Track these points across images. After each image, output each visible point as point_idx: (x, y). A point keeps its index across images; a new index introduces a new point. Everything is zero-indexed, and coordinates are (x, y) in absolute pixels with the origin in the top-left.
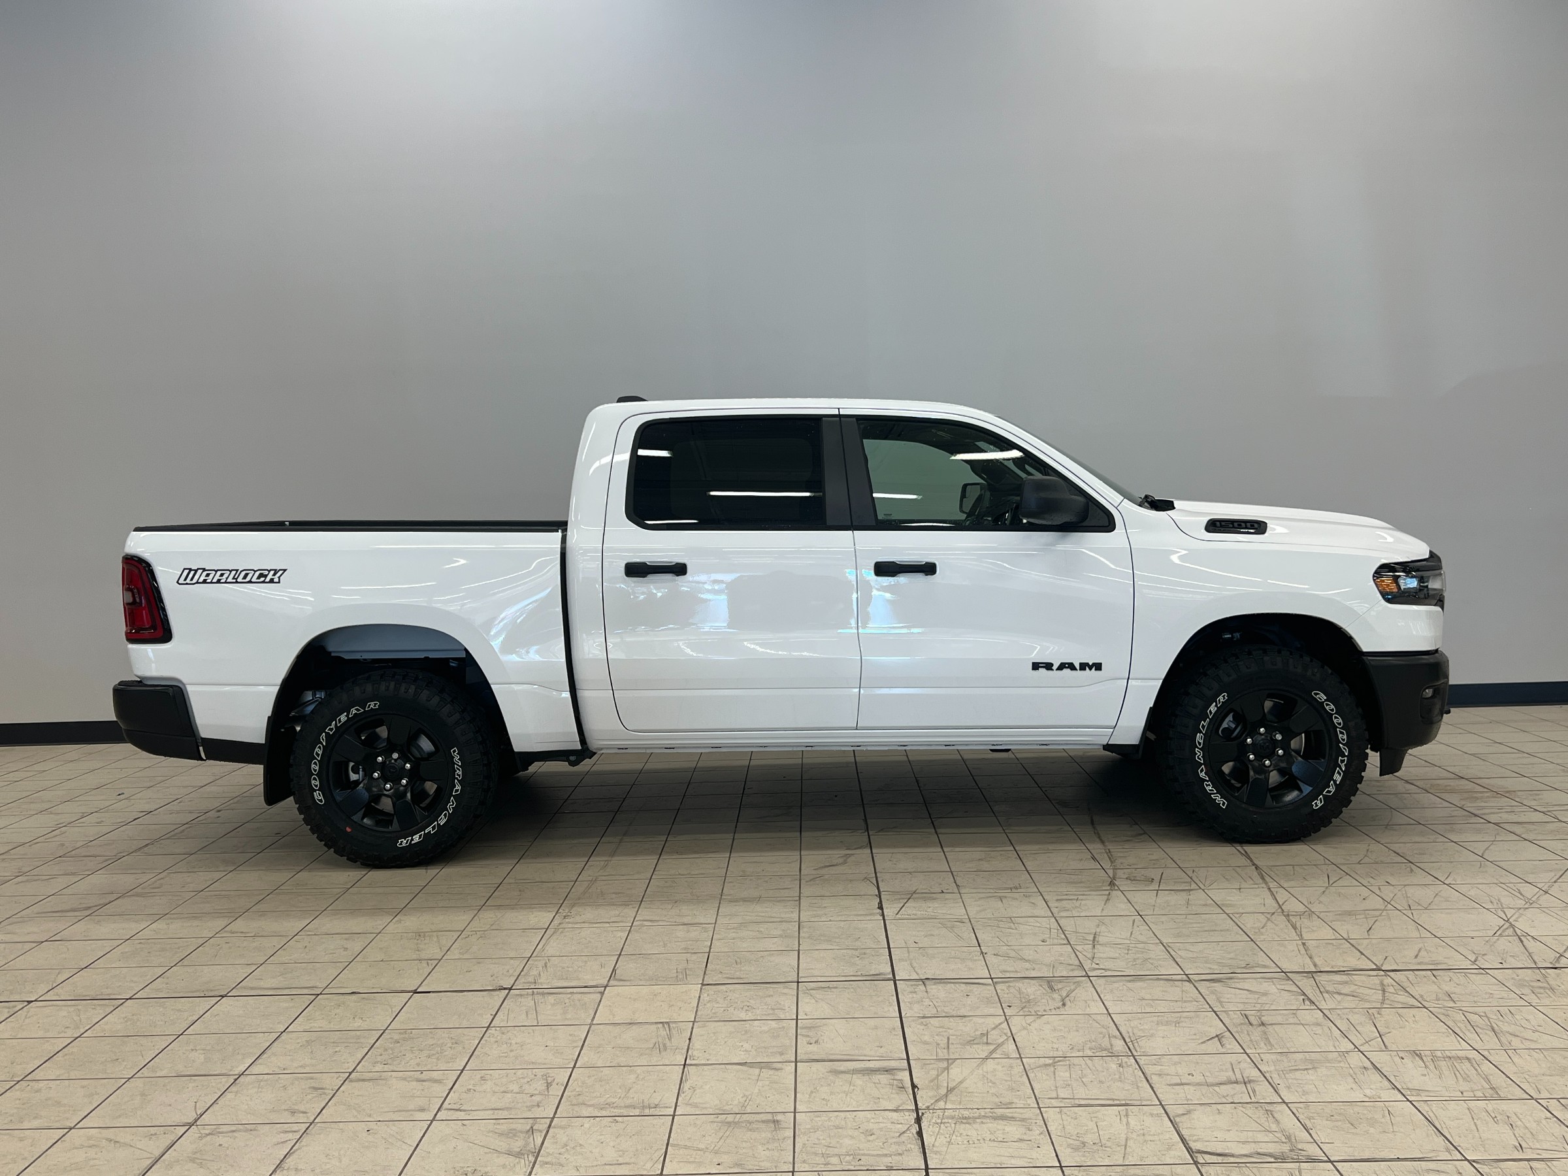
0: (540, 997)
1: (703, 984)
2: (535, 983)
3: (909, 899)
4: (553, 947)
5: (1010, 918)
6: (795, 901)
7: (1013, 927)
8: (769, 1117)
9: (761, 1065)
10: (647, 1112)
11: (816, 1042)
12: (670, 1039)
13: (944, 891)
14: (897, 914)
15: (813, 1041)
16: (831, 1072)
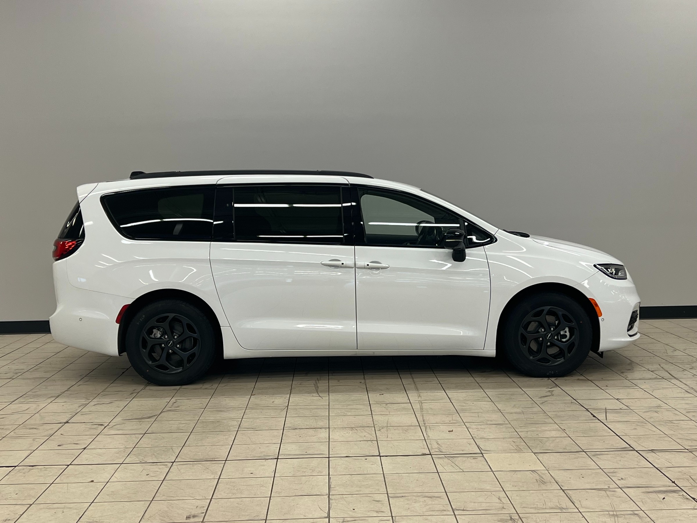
0: (452, 459)
1: (534, 453)
2: (441, 451)
3: (606, 412)
4: (432, 434)
5: (670, 421)
6: (544, 413)
7: (675, 425)
8: (632, 513)
9: (604, 490)
10: (564, 511)
11: (622, 479)
12: (543, 478)
13: (622, 408)
14: (606, 420)
15: (620, 479)
16: (644, 492)
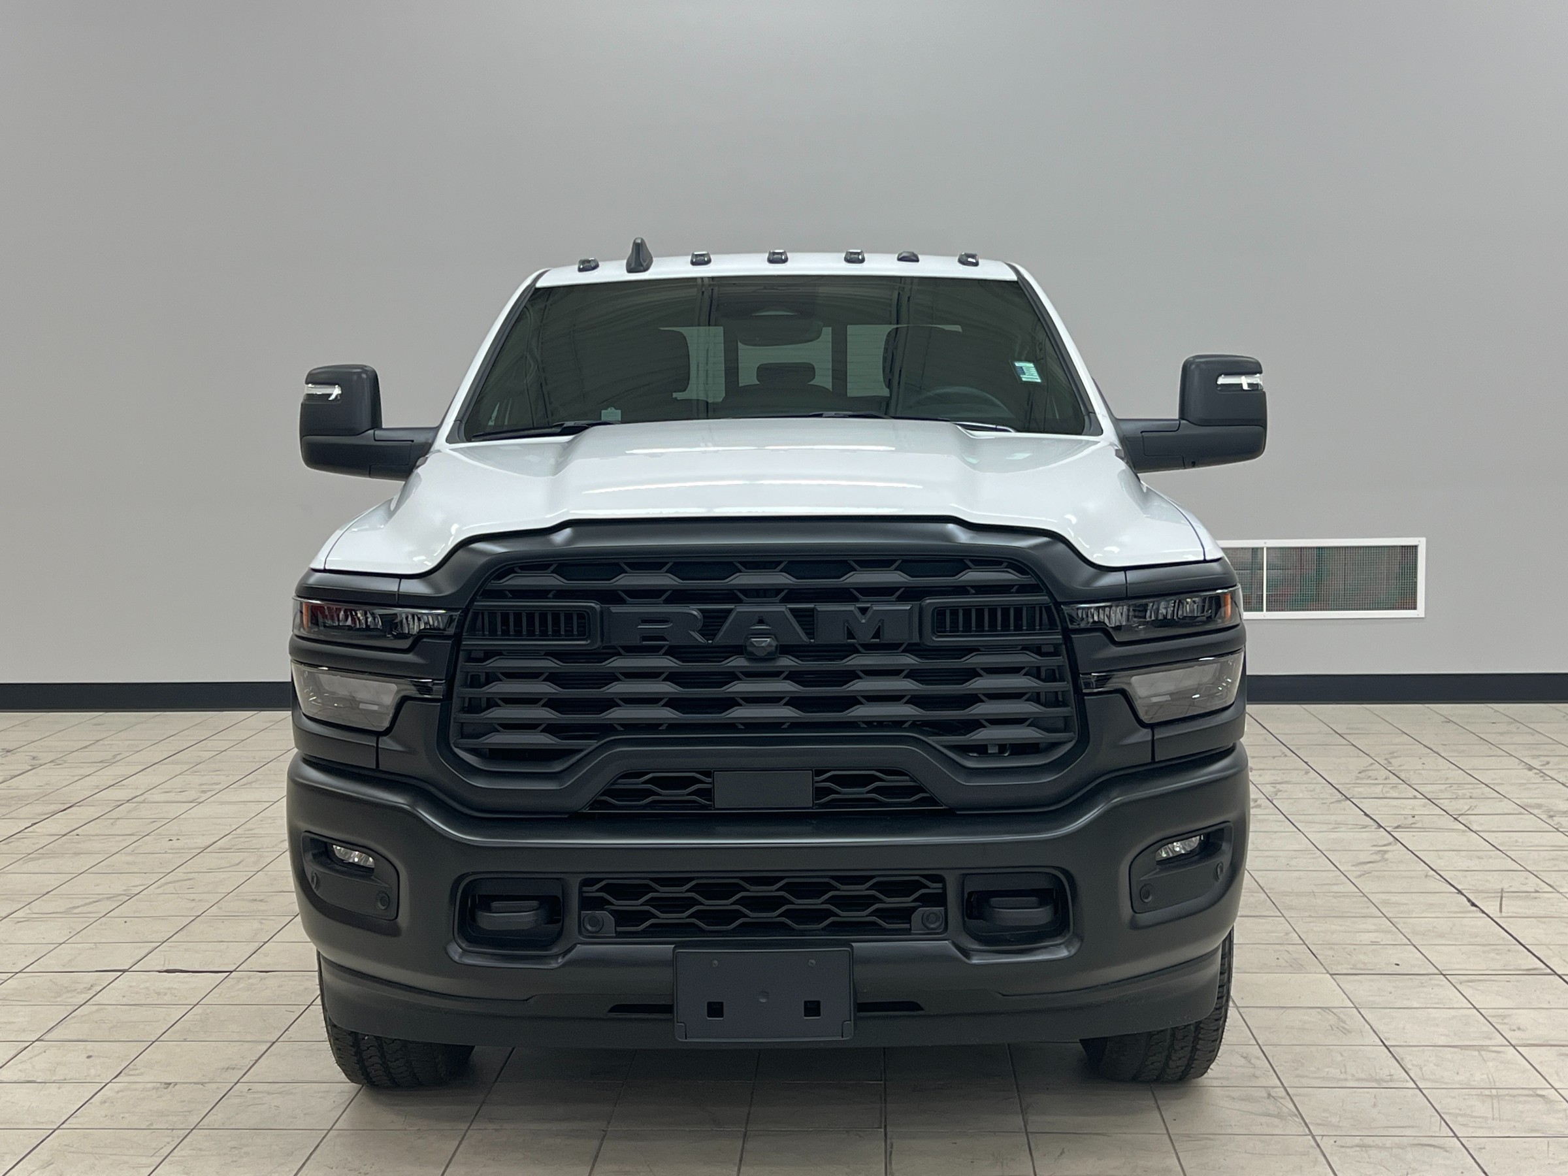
1: (1330, 974)
3: (1502, 897)
8: (1531, 1092)
9: (1480, 1048)
10: (1385, 1085)
11: (1519, 1029)
12: (1345, 1023)
13: (1540, 891)
14: (1501, 911)
